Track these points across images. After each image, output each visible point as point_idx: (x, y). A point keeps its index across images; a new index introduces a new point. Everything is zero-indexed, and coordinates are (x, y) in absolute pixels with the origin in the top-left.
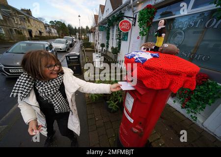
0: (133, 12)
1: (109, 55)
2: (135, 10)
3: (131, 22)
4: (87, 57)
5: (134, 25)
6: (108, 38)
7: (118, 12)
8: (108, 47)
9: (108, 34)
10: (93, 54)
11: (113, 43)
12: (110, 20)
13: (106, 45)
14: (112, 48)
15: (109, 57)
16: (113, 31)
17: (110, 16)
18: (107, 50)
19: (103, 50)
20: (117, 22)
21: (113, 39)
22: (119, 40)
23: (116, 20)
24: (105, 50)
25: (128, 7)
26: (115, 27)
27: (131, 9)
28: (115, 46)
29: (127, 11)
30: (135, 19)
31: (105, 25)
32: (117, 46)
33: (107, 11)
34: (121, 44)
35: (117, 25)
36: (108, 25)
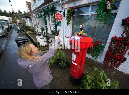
0: (62, 8)
1: (49, 36)
2: (63, 7)
3: (62, 15)
5: (64, 16)
6: (46, 23)
7: (51, 6)
8: (47, 30)
9: (46, 20)
12: (45, 10)
14: (52, 31)
16: (49, 19)
17: (45, 7)
18: (47, 32)
19: (44, 33)
20: (51, 12)
21: (50, 24)
22: (55, 25)
23: (50, 11)
24: (45, 32)
25: (58, 4)
26: (50, 16)
27: (60, 6)
28: (52, 29)
29: (58, 6)
30: (64, 13)
31: (41, 14)
32: (54, 29)
33: (38, 1)
34: (57, 28)
35: (51, 14)
36: (44, 14)
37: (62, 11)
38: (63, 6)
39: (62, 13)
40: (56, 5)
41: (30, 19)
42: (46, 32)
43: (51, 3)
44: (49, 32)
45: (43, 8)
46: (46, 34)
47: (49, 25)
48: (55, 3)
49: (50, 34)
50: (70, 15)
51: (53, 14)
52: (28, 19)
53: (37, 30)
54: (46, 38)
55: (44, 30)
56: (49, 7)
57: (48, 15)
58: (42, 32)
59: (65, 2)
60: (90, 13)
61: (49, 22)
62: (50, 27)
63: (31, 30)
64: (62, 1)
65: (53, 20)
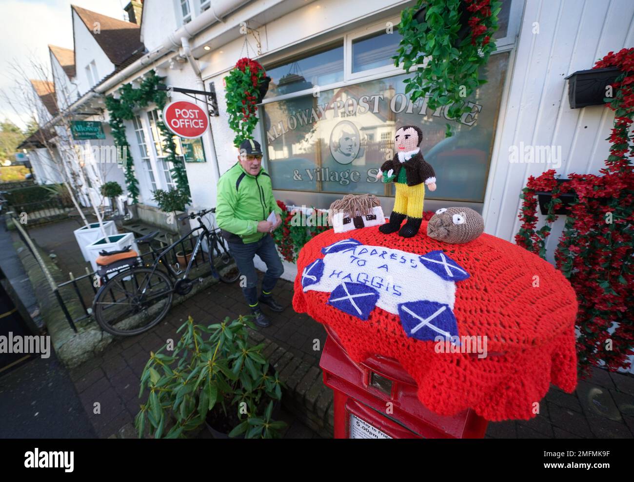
0: (199, 75)
1: (151, 219)
2: (203, 70)
3: (202, 106)
5: (215, 112)
7: (141, 75)
8: (135, 191)
10: (78, 232)
12: (117, 101)
13: (124, 186)
14: (159, 194)
15: (154, 226)
16: (140, 136)
17: (113, 86)
18: (135, 201)
19: (121, 206)
20: (147, 105)
21: (148, 161)
22: (176, 162)
23: (140, 98)
24: (125, 203)
25: (174, 59)
26: (144, 121)
27: (189, 68)
28: (162, 185)
29: (178, 71)
30: (213, 95)
31: (96, 119)
32: (174, 184)
33: (88, 68)
34: (186, 176)
35: (150, 113)
36: (114, 116)
37: (200, 89)
38: (201, 64)
39: (201, 97)
40: (165, 68)
41: (52, 149)
42: (130, 201)
43: (138, 63)
44: (147, 197)
45: (103, 92)
46: (136, 212)
47: (145, 165)
48: (156, 61)
49: (151, 209)
50: (245, 99)
51: (155, 112)
52: (41, 152)
53: (88, 195)
54: (129, 234)
55: (120, 192)
56: (130, 81)
57: (133, 118)
58: (114, 206)
59: (208, 44)
60: (349, 77)
61: (143, 150)
62: (151, 174)
63: (61, 202)
64: (192, 38)
65: (161, 140)
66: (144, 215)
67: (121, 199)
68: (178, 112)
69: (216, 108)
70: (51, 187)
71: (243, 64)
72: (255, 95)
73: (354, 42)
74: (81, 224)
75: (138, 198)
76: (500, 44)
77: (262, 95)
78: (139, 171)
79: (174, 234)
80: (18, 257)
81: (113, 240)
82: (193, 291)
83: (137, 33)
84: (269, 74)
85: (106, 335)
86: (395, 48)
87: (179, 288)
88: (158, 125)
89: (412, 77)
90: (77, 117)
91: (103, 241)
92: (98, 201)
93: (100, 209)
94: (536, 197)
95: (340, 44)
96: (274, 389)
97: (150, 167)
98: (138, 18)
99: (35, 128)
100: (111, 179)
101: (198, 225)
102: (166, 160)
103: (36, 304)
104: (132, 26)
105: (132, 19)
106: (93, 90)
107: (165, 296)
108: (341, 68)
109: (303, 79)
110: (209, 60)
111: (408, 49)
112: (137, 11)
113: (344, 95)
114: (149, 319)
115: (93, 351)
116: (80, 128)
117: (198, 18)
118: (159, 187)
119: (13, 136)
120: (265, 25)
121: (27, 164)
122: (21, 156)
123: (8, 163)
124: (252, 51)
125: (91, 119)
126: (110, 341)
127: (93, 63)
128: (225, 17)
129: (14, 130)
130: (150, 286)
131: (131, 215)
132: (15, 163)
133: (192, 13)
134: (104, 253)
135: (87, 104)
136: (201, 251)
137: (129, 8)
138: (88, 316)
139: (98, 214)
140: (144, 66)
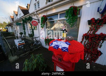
1: (27, 38)
4: (9, 43)
6: (24, 29)
7: (28, 16)
8: (25, 34)
9: (24, 27)
11: (28, 32)
12: (24, 20)
13: (23, 33)
14: (29, 34)
16: (27, 25)
17: (23, 18)
18: (25, 35)
19: (22, 36)
21: (28, 29)
22: (32, 30)
23: (28, 20)
24: (23, 36)
25: (33, 14)
26: (28, 23)
27: (36, 16)
28: (30, 33)
29: (34, 16)
30: (39, 20)
31: (20, 22)
32: (32, 33)
33: (20, 15)
34: (34, 32)
35: (29, 22)
36: (23, 22)
37: (37, 19)
38: (37, 15)
39: (37, 20)
40: (32, 16)
41: (12, 26)
42: (24, 35)
43: (28, 15)
44: (27, 35)
46: (25, 37)
47: (27, 30)
48: (31, 14)
49: (27, 37)
50: (43, 21)
51: (30, 22)
52: (10, 27)
53: (17, 34)
54: (23, 41)
55: (23, 34)
56: (26, 17)
57: (26, 23)
58: (21, 36)
59: (39, 13)
60: (59, 19)
61: (27, 27)
62: (28, 31)
63: (12, 35)
64: (36, 12)
65: (30, 26)
66: (26, 38)
67: (23, 35)
68: (33, 22)
69: (39, 22)
70: (11, 33)
71: (44, 16)
72: (45, 21)
73: (60, 14)
74: (15, 39)
75: (26, 35)
76: (78, 16)
77: (46, 20)
78: (26, 31)
79: (31, 41)
80: (4, 44)
81: (21, 41)
82: (33, 50)
83: (28, 10)
84: (47, 18)
85: (18, 57)
86: (65, 15)
87: (31, 50)
88: (30, 24)
89: (67, 20)
90: (17, 22)
91: (19, 42)
92: (19, 35)
93: (19, 36)
94: (84, 37)
95: (58, 14)
96: (45, 66)
97: (28, 30)
98: (28, 8)
99: (10, 23)
100: (21, 32)
101: (35, 39)
102: (31, 29)
103: (6, 52)
104: (27, 9)
105: (27, 8)
106: (20, 18)
107: (29, 51)
108: (58, 18)
109: (52, 19)
110: (39, 15)
111: (67, 16)
112: (28, 7)
113: (59, 21)
114: (25, 55)
115: (15, 60)
116: (18, 23)
117: (38, 9)
118: (29, 33)
119: (6, 24)
120: (47, 11)
121: (7, 29)
122: (7, 27)
123: (4, 28)
124: (45, 14)
125: (19, 22)
126: (19, 58)
127: (21, 14)
128: (42, 9)
129: (6, 23)
130: (26, 49)
131: (24, 38)
132: (5, 28)
133: (37, 8)
134: (19, 43)
135: (19, 20)
136: (35, 44)
137: (27, 7)
138: (15, 54)
139: (19, 37)
140: (29, 15)
